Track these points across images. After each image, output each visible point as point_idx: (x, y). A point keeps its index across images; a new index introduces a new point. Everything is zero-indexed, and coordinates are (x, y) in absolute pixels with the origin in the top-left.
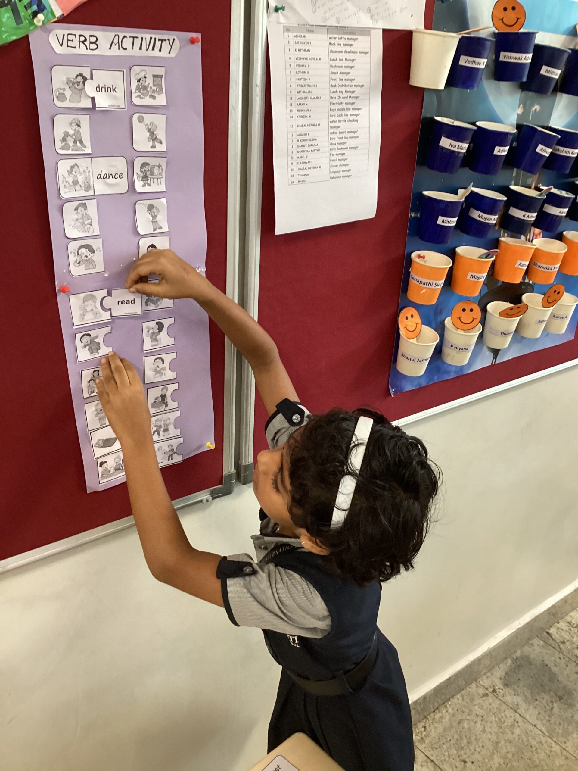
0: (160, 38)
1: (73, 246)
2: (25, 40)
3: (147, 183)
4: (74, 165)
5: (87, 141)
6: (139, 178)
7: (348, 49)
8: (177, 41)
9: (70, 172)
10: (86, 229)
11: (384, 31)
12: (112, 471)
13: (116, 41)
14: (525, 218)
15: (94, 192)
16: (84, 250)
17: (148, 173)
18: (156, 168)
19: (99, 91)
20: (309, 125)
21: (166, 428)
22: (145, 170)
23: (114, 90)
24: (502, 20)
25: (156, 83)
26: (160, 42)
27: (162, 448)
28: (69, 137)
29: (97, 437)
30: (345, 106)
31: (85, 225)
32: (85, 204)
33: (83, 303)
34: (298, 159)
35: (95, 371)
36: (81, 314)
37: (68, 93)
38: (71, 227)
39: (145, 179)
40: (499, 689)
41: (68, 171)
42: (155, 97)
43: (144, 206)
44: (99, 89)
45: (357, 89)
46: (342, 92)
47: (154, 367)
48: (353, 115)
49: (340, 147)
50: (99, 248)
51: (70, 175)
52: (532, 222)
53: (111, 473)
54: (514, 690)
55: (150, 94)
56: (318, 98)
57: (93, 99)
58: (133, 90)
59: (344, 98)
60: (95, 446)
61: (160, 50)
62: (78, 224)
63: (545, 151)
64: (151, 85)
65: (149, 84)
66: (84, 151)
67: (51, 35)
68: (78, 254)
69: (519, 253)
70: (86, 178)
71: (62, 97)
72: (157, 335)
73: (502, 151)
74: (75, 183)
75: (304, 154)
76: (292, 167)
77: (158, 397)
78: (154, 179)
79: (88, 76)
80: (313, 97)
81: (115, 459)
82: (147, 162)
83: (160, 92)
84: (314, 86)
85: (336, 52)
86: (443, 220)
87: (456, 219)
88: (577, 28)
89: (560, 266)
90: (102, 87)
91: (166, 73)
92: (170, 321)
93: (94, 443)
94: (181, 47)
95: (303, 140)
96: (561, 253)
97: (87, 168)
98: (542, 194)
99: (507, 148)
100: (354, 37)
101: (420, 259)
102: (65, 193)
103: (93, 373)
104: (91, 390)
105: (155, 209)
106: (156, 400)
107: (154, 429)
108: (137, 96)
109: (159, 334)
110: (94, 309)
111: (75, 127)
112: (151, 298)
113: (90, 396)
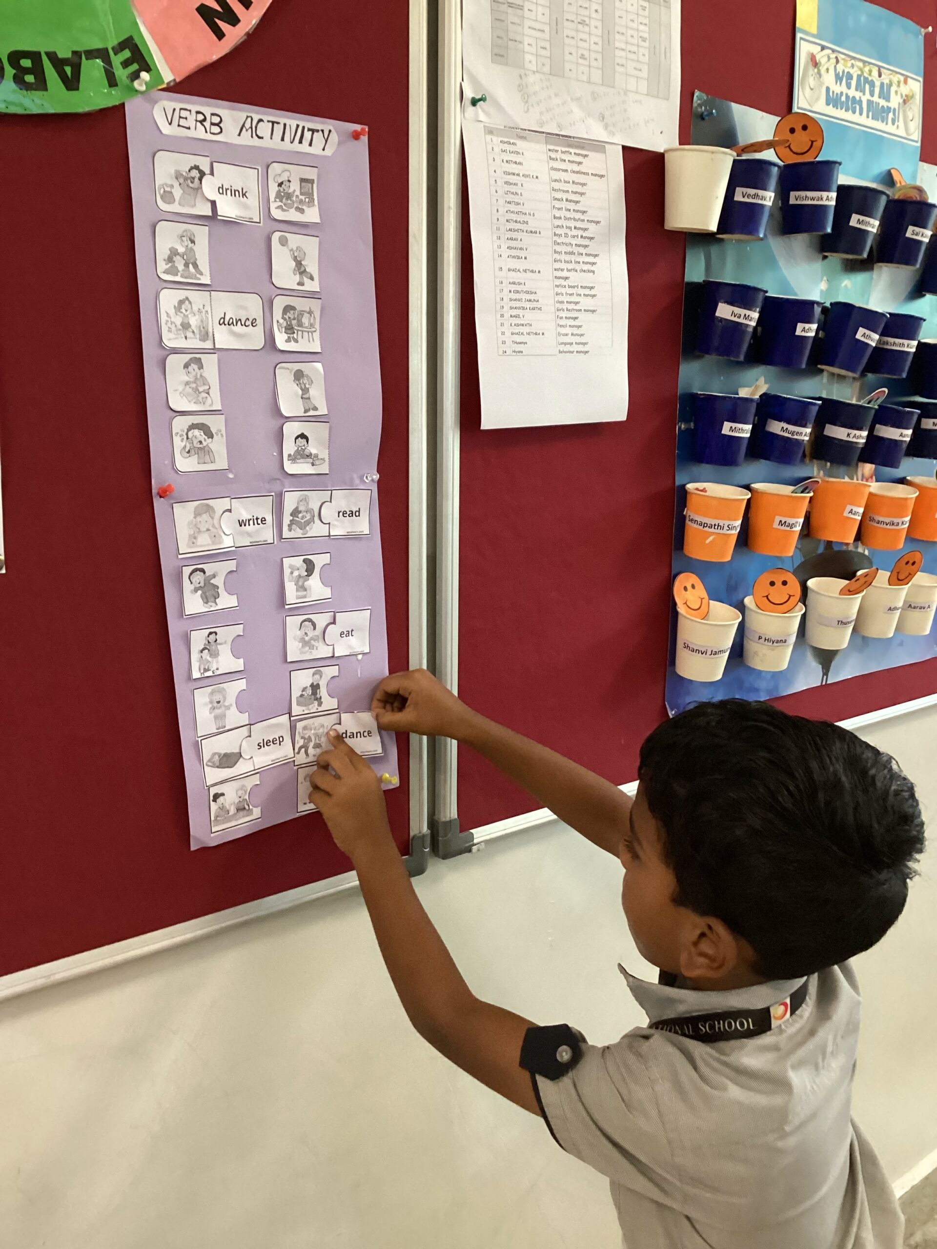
0: (311, 127)
1: (180, 424)
2: (119, 110)
3: (293, 338)
4: (183, 299)
5: (204, 263)
6: (280, 328)
7: (576, 168)
8: (334, 134)
9: (178, 308)
10: (200, 398)
11: (624, 148)
12: (232, 811)
13: (248, 125)
14: (851, 439)
15: (214, 343)
16: (196, 432)
17: (294, 322)
18: (306, 315)
19: (223, 193)
20: (525, 271)
21: (318, 742)
22: (289, 318)
23: (244, 195)
24: (789, 145)
25: (305, 191)
26: (310, 133)
28: (178, 257)
29: (210, 748)
30: (576, 250)
31: (200, 393)
32: (200, 359)
33: (195, 517)
34: (512, 318)
35: (211, 633)
36: (190, 536)
37: (177, 192)
38: (178, 392)
39: (289, 331)
41: (175, 306)
42: (303, 210)
44: (222, 190)
45: (592, 227)
46: (570, 228)
47: (299, 634)
48: (587, 263)
49: (571, 306)
51: (178, 313)
52: (861, 446)
53: (230, 814)
55: (295, 205)
56: (536, 233)
57: (214, 203)
58: (272, 196)
59: (574, 237)
60: (207, 765)
61: (310, 145)
62: (188, 390)
63: (869, 337)
64: (298, 193)
65: (294, 191)
66: (199, 279)
67: (156, 107)
68: (188, 438)
69: (848, 496)
70: (202, 321)
71: (168, 197)
72: (305, 581)
73: (808, 330)
74: (186, 326)
75: (520, 312)
76: (503, 329)
77: (306, 688)
78: (302, 331)
79: (207, 170)
80: (529, 229)
81: (237, 791)
82: (292, 305)
83: (311, 204)
84: (530, 214)
85: (559, 170)
86: (731, 427)
87: (749, 427)
88: (893, 172)
89: (911, 521)
90: (227, 188)
91: (319, 176)
92: (325, 559)
93: (206, 757)
94: (340, 143)
95: (518, 292)
96: (911, 498)
97: (204, 306)
98: (872, 403)
99: (814, 326)
100: (585, 152)
101: (701, 493)
102: (169, 339)
103: (208, 636)
104: (204, 665)
105: (305, 378)
106: (304, 693)
107: (300, 742)
108: (277, 208)
109: (308, 580)
110: (211, 528)
111: (187, 242)
112: (297, 519)
113: (203, 676)
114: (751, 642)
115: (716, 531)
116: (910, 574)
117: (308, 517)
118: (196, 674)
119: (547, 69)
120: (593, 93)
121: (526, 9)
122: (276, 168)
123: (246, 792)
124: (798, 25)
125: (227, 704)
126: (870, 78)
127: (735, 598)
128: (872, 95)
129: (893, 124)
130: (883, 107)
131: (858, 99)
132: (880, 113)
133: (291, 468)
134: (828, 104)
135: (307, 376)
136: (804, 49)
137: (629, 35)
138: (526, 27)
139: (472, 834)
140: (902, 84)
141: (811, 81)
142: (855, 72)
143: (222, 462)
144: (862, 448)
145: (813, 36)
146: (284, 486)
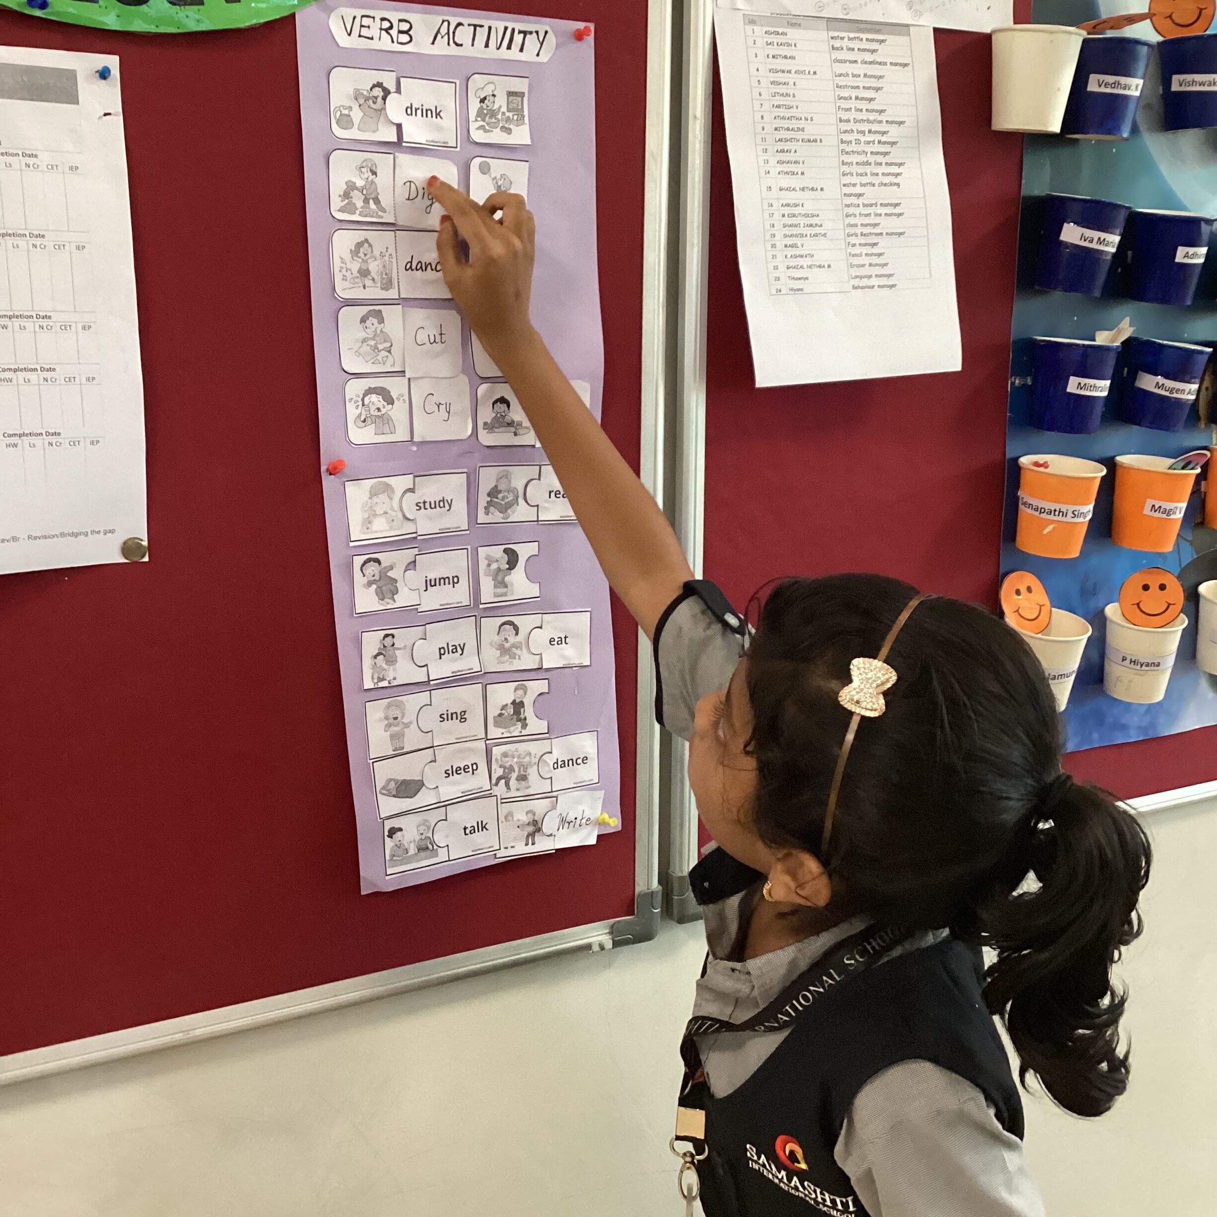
0: (522, 29)
1: (354, 388)
2: (289, 21)
4: (362, 241)
7: (869, 57)
8: (551, 35)
9: (355, 252)
10: (380, 358)
11: (936, 30)
12: (412, 850)
13: (444, 30)
15: (399, 292)
16: (374, 398)
19: (411, 114)
20: (803, 189)
21: (522, 773)
23: (438, 115)
24: (1170, 17)
25: (511, 106)
26: (522, 35)
27: (512, 816)
28: (356, 192)
29: (384, 772)
30: (872, 159)
31: (380, 351)
32: (380, 311)
33: (370, 498)
34: (787, 249)
35: (386, 636)
36: (364, 520)
37: (357, 115)
38: (353, 351)
41: (351, 250)
42: (510, 129)
44: (410, 110)
45: (894, 130)
46: (862, 133)
47: (497, 639)
48: (888, 175)
49: (867, 230)
50: (401, 395)
51: (355, 258)
53: (409, 854)
55: (501, 125)
56: (816, 141)
57: (399, 127)
58: (473, 115)
59: (868, 143)
60: (381, 793)
61: (521, 50)
62: (365, 348)
64: (504, 109)
65: (500, 107)
66: (382, 217)
67: (332, 15)
68: (363, 405)
70: (384, 266)
71: (345, 121)
72: (506, 576)
73: (1192, 255)
74: (364, 273)
75: (796, 241)
76: (776, 262)
77: (507, 705)
79: (392, 87)
80: (806, 138)
81: (418, 827)
83: (520, 122)
84: (806, 119)
85: (845, 61)
86: (1079, 384)
87: (1106, 383)
90: (417, 107)
91: (530, 87)
92: (533, 548)
93: (380, 784)
94: (559, 46)
95: (793, 215)
97: (387, 248)
99: (1204, 250)
100: (881, 37)
101: (1042, 469)
102: (344, 289)
103: (384, 639)
104: (379, 673)
106: (503, 712)
107: (498, 772)
108: (478, 128)
109: (510, 574)
110: (389, 511)
111: (367, 174)
112: (495, 500)
113: (376, 686)
114: (1113, 664)
115: (1056, 518)
117: (511, 497)
118: (368, 684)
122: (477, 81)
123: (429, 828)
125: (405, 721)
127: (1093, 604)
133: (487, 439)
146: (479, 460)
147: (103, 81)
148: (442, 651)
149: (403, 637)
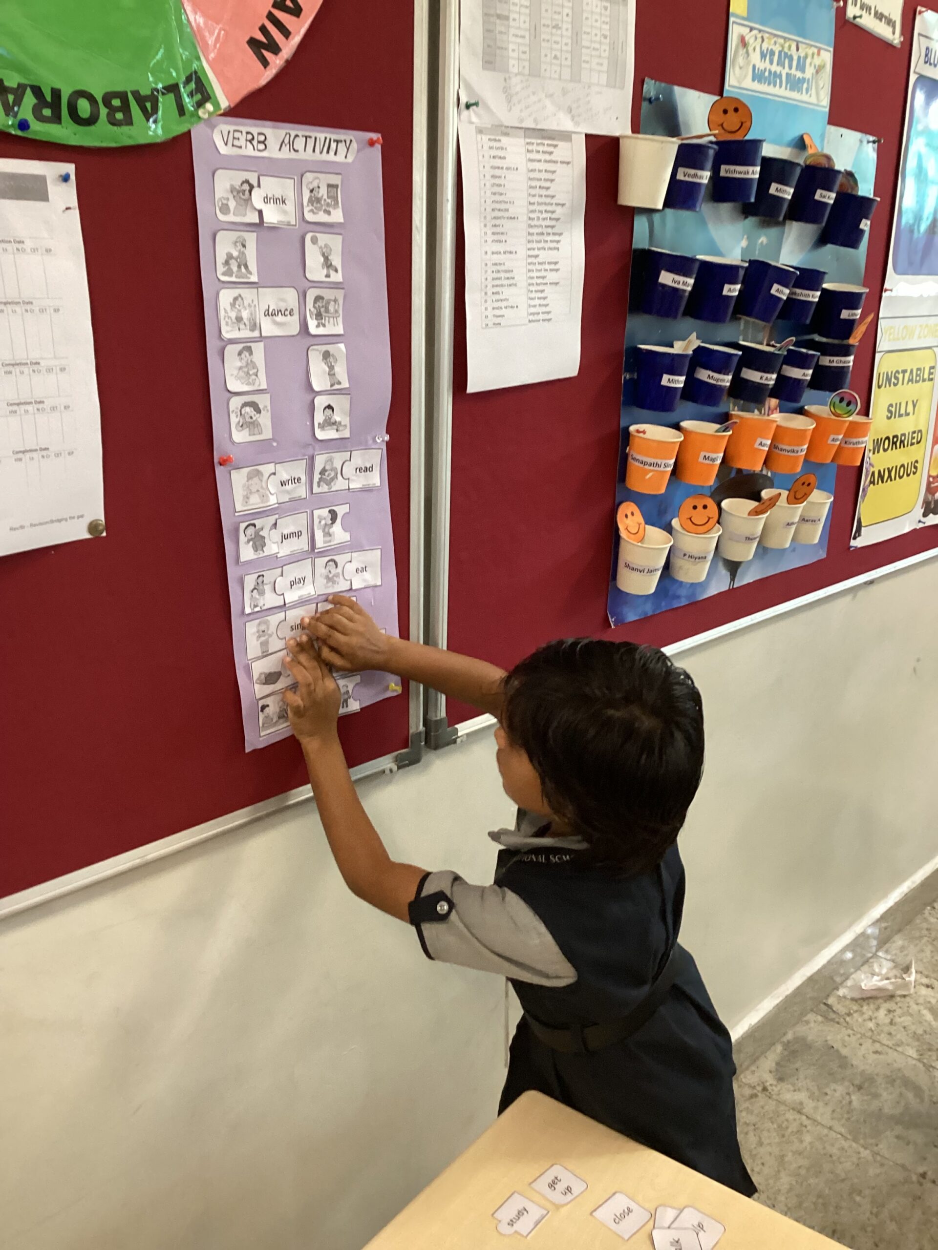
0: (335, 138)
1: (235, 403)
2: (187, 136)
3: (322, 323)
4: (237, 297)
5: (253, 266)
6: (312, 315)
7: (548, 157)
8: (354, 142)
9: (233, 305)
10: (250, 380)
11: (588, 136)
12: (275, 719)
13: (286, 141)
14: (763, 382)
16: (248, 409)
17: (323, 310)
18: (332, 303)
19: (267, 202)
20: (505, 253)
22: (319, 306)
23: (283, 202)
24: (722, 125)
25: (332, 194)
28: (233, 260)
29: (257, 669)
30: (545, 230)
31: (250, 375)
32: (250, 347)
33: (248, 481)
34: (493, 295)
35: (259, 576)
36: (244, 496)
37: (232, 204)
38: (233, 376)
39: (319, 318)
40: (771, 1085)
41: (231, 303)
42: (330, 212)
43: (318, 353)
44: (266, 200)
45: (559, 210)
46: (541, 212)
47: (324, 572)
48: (553, 242)
49: (539, 281)
50: (266, 407)
51: (233, 308)
52: (770, 387)
53: (274, 721)
54: (793, 1085)
55: (323, 208)
56: (515, 218)
57: (260, 212)
58: (305, 203)
59: (544, 219)
60: (256, 683)
61: (335, 154)
62: (241, 374)
63: (782, 292)
64: (325, 197)
65: (322, 196)
66: (249, 278)
67: (216, 131)
68: (241, 414)
69: (759, 430)
70: (251, 314)
71: (225, 209)
72: (330, 528)
73: (732, 290)
74: (239, 319)
75: (500, 290)
76: (486, 305)
78: (329, 317)
79: (255, 184)
80: (509, 216)
81: (278, 703)
82: (321, 295)
84: (510, 202)
85: (535, 161)
86: (669, 379)
87: (683, 378)
88: (806, 138)
89: (808, 448)
90: (270, 197)
91: (342, 182)
92: (345, 508)
93: (255, 677)
94: (358, 151)
95: (498, 271)
96: (809, 430)
98: (782, 349)
99: (738, 287)
100: (555, 143)
101: (641, 435)
102: (227, 332)
103: (258, 578)
104: (254, 603)
105: (331, 357)
108: (310, 211)
109: (332, 527)
110: (260, 489)
111: (240, 247)
112: (324, 477)
113: (253, 611)
115: (654, 468)
116: (805, 494)
117: (333, 474)
118: (248, 610)
119: (526, 71)
120: (563, 89)
121: (511, 20)
122: (309, 176)
123: (284, 704)
124: (731, 10)
125: (270, 632)
126: (789, 53)
127: (665, 521)
128: (790, 67)
129: (807, 92)
130: (799, 78)
131: (778, 72)
132: (795, 84)
133: (320, 435)
134: (753, 80)
135: (333, 355)
136: (735, 32)
137: (593, 34)
138: (511, 35)
139: (457, 729)
140: (815, 56)
141: (741, 60)
142: (777, 49)
143: (267, 434)
144: (772, 389)
145: (743, 18)
146: (314, 449)
147: (64, 184)
148: (292, 583)
149: (269, 576)
